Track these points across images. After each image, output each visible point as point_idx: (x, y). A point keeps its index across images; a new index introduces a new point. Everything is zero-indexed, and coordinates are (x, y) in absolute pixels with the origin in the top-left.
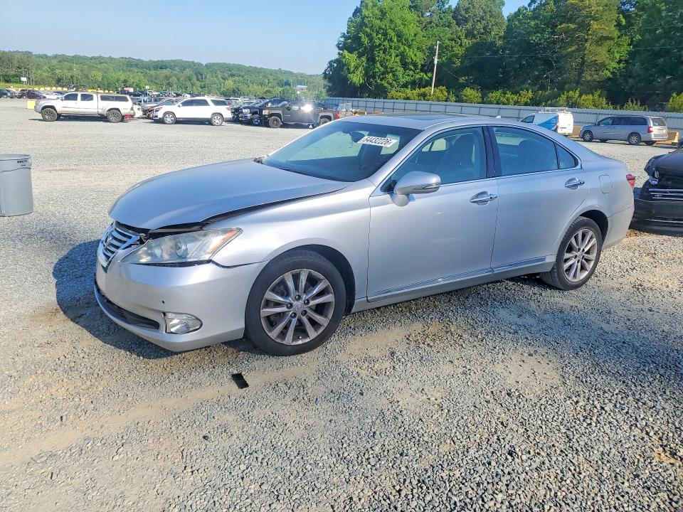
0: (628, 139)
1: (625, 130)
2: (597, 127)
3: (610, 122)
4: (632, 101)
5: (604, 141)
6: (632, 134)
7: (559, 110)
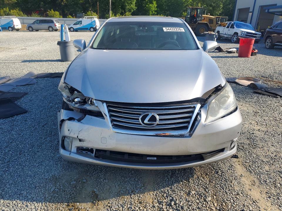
0: (48, 29)
1: (46, 26)
2: (33, 25)
3: (38, 22)
4: (34, 13)
5: (37, 30)
6: (49, 27)
7: (12, 17)
